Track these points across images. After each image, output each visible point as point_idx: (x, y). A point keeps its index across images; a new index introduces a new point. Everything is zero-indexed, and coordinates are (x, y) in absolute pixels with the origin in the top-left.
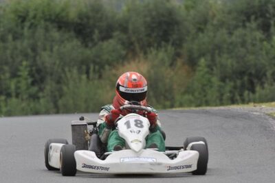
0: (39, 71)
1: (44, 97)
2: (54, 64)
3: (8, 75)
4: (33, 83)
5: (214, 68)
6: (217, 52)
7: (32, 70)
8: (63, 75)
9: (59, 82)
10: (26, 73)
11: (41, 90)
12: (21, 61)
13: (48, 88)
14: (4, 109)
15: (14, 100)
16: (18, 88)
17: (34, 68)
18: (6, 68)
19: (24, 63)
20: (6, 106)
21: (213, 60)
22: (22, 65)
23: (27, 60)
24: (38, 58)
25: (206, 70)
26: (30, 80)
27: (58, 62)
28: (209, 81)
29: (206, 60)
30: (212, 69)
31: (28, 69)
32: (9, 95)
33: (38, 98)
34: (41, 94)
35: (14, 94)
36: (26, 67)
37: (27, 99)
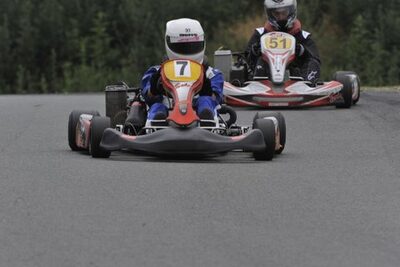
0: (121, 27)
1: (128, 65)
2: (145, 17)
3: (76, 31)
4: (113, 45)
5: (376, 30)
6: (380, 6)
7: (110, 26)
8: (157, 34)
9: (150, 44)
10: (104, 29)
11: (125, 54)
12: (97, 12)
13: (134, 51)
14: (69, 82)
15: (84, 67)
16: (90, 51)
17: (114, 23)
18: (74, 21)
19: (101, 15)
20: (72, 76)
21: (374, 18)
22: (97, 17)
23: (104, 11)
24: (120, 8)
25: (364, 32)
26: (108, 40)
27: (149, 14)
28: (369, 48)
29: (364, 17)
30: (373, 32)
31: (106, 23)
32: (77, 61)
33: (120, 67)
34: (123, 61)
35: (84, 60)
36: (103, 20)
37: (103, 67)
